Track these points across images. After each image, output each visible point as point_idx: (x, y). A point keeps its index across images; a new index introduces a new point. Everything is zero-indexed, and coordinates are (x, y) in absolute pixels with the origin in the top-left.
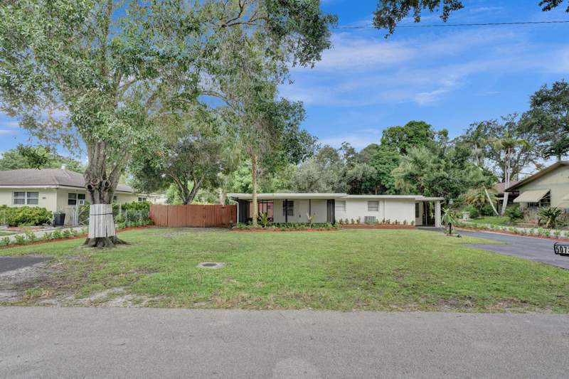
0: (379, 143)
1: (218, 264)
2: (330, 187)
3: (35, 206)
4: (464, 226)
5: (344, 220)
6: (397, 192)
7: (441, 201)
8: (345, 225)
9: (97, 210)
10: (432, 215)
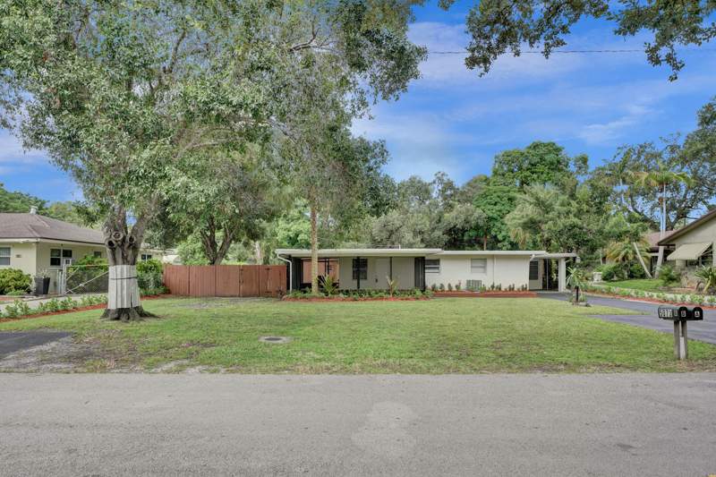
0: (490, 174)
1: (284, 338)
2: (419, 239)
3: (6, 267)
4: (594, 291)
5: (438, 285)
6: (514, 246)
7: (567, 259)
8: (439, 293)
9: (119, 273)
10: (554, 276)
